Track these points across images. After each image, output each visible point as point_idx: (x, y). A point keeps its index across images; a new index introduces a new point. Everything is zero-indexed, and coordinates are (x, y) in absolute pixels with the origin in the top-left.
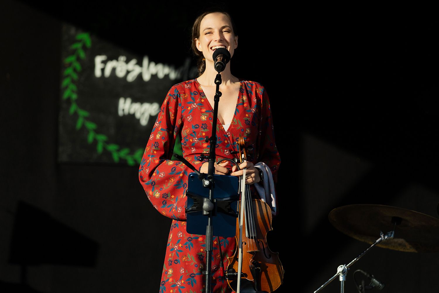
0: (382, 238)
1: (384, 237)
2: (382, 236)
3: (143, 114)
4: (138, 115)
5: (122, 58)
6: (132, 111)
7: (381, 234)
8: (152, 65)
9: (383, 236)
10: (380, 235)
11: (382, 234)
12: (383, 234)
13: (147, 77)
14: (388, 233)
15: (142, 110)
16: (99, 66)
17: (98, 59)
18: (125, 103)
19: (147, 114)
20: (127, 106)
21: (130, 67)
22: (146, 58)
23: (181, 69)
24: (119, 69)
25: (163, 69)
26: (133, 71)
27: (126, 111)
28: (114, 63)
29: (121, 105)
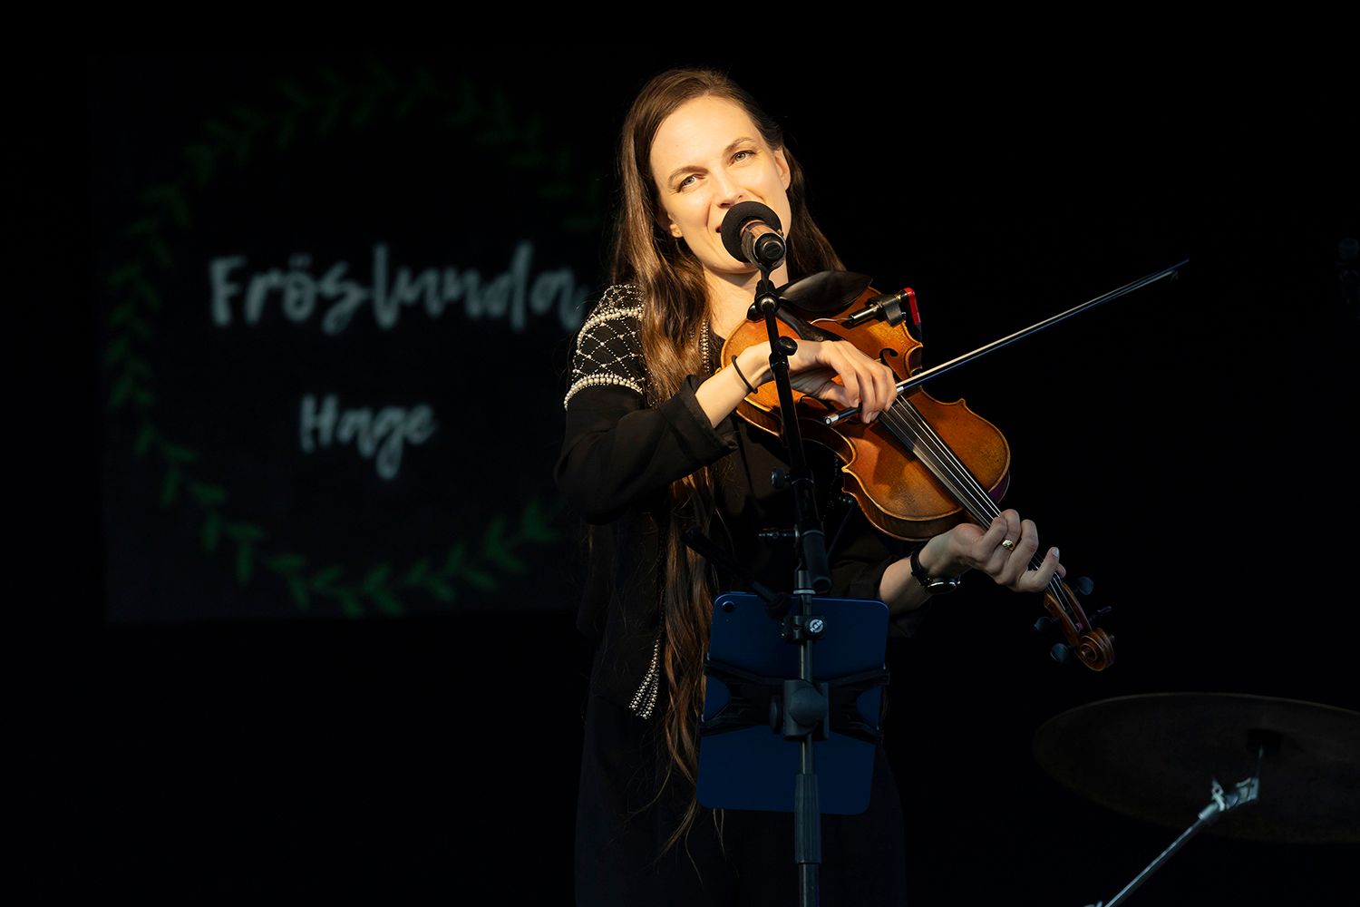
0: (1219, 806)
1: (1225, 802)
2: (1218, 797)
3: (382, 441)
4: (367, 447)
5: (301, 260)
6: (345, 434)
7: (1214, 790)
8: (403, 278)
9: (1223, 796)
10: (1211, 795)
11: (1217, 791)
12: (1221, 792)
13: (387, 317)
14: (1239, 785)
15: (380, 429)
16: (222, 291)
17: (220, 269)
18: (318, 410)
19: (395, 443)
20: (327, 419)
21: (329, 286)
22: (381, 255)
23: (503, 282)
24: (292, 295)
25: (441, 287)
26: (340, 297)
27: (326, 436)
28: (274, 279)
29: (308, 419)
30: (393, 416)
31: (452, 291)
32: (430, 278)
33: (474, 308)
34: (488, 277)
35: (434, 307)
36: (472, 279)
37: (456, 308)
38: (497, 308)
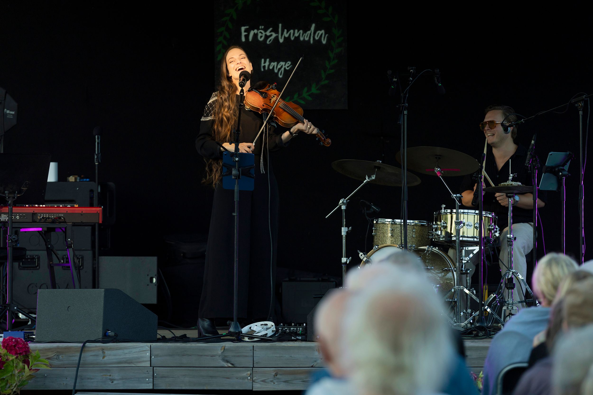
3: (279, 69)
4: (276, 71)
5: (262, 27)
6: (271, 68)
8: (285, 31)
13: (281, 40)
15: (279, 67)
16: (244, 34)
17: (243, 29)
18: (265, 63)
19: (283, 69)
20: (267, 64)
21: (268, 33)
22: (280, 25)
23: (309, 32)
24: (260, 35)
25: (294, 34)
26: (271, 35)
27: (266, 68)
28: (256, 31)
29: (263, 65)
30: (282, 63)
31: (297, 35)
32: (292, 31)
33: (302, 39)
34: (305, 32)
35: (292, 38)
36: (301, 31)
37: (297, 38)
38: (307, 39)
